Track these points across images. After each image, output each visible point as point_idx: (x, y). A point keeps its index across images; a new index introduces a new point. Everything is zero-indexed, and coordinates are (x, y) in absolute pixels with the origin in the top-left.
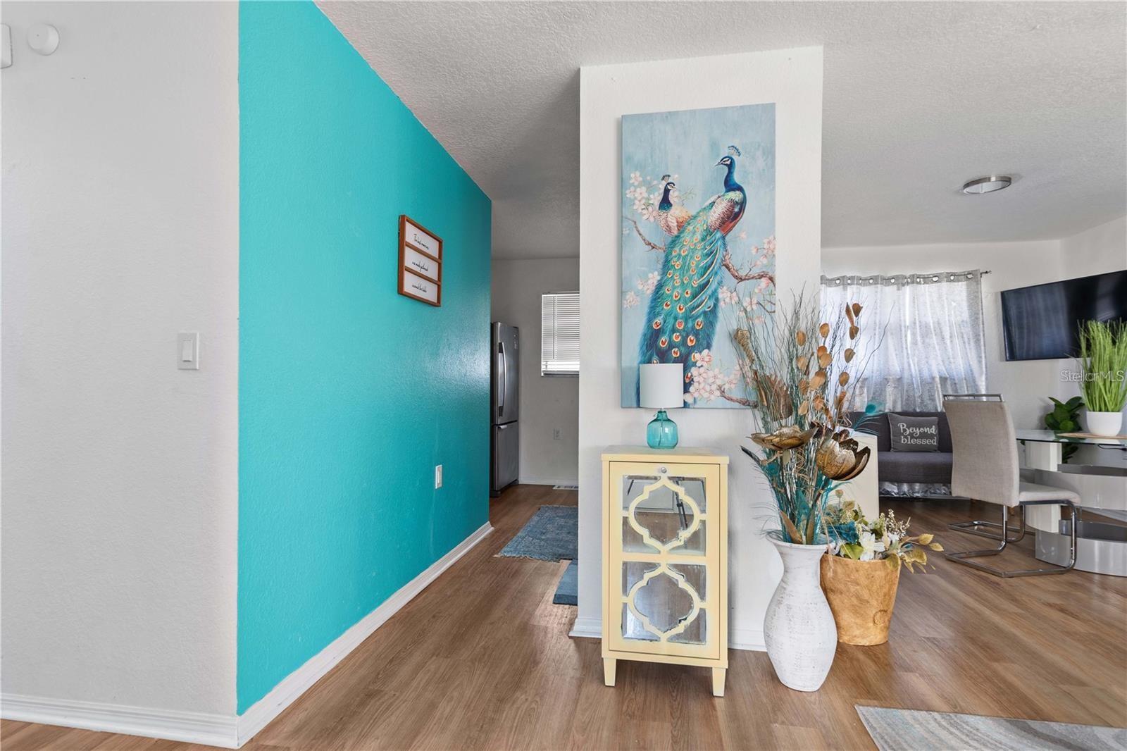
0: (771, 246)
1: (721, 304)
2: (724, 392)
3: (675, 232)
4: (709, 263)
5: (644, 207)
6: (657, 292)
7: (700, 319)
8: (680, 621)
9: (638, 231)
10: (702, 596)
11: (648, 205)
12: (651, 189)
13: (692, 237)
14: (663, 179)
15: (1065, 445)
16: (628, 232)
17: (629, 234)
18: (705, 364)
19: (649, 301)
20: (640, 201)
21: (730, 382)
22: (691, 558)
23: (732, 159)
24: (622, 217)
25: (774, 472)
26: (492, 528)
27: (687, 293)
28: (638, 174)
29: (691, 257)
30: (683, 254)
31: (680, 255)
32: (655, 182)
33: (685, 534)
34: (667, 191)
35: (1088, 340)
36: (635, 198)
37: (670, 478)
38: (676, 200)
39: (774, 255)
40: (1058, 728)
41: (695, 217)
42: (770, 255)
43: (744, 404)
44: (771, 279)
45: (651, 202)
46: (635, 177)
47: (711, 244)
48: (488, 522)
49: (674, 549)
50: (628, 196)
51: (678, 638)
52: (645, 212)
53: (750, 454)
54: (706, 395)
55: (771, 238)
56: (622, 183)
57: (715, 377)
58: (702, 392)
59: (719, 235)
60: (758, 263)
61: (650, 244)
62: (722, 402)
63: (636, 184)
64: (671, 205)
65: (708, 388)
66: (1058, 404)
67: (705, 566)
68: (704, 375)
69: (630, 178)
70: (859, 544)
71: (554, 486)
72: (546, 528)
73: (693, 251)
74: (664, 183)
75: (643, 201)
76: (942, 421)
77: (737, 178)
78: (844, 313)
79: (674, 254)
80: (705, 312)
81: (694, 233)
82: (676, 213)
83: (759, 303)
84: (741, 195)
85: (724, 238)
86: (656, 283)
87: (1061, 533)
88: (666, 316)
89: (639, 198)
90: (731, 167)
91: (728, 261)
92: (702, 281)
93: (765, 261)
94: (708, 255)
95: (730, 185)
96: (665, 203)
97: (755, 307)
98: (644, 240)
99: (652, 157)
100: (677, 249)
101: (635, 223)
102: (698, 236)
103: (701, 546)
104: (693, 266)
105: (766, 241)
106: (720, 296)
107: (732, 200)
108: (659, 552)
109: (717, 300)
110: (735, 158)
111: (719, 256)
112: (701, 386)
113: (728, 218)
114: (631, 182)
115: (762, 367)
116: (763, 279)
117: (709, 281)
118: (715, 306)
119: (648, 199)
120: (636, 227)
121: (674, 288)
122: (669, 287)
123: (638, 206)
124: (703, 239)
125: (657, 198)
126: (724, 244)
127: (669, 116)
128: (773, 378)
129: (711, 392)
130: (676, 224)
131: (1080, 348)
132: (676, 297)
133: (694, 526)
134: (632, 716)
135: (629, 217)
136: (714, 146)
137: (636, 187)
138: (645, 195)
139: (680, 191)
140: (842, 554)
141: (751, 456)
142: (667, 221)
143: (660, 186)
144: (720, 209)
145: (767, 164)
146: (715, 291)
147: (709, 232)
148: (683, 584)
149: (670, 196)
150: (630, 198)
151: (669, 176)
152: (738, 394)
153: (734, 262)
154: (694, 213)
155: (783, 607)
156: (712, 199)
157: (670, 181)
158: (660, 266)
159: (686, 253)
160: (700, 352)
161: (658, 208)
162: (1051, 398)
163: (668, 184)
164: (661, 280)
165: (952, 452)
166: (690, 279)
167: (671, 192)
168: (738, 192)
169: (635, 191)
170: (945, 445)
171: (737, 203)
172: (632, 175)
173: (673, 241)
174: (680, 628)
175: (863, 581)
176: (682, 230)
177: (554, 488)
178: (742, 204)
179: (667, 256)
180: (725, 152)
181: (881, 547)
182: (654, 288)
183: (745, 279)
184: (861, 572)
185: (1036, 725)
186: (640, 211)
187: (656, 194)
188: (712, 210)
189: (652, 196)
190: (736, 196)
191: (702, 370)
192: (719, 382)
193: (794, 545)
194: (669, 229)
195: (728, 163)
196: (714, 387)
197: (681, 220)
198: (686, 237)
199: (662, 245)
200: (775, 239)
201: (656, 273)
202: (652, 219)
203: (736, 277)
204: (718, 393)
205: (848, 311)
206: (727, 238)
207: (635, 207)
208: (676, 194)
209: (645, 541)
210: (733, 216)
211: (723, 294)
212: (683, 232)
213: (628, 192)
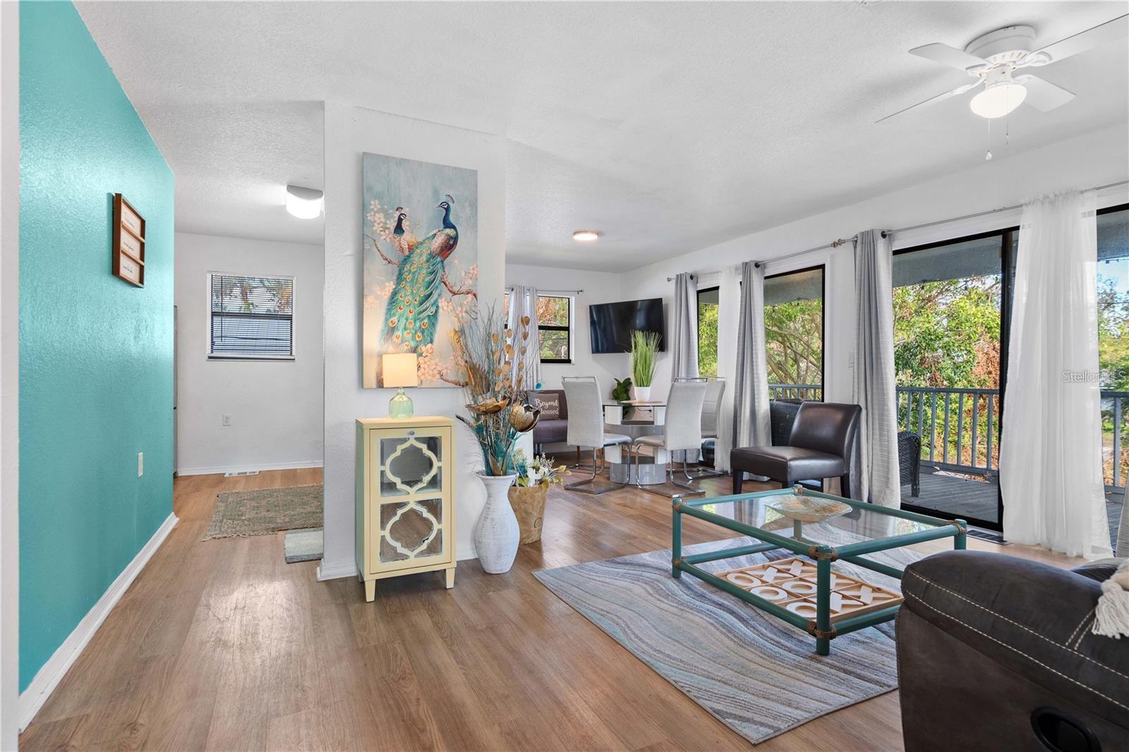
0: (475, 272)
1: (440, 310)
2: (442, 375)
3: (407, 253)
4: (432, 279)
5: (382, 229)
6: (393, 298)
7: (426, 321)
8: (424, 541)
9: (377, 248)
10: (439, 520)
11: (385, 229)
12: (387, 216)
13: (420, 258)
14: (397, 210)
15: (624, 408)
16: (368, 247)
17: (369, 250)
18: (429, 355)
19: (386, 304)
20: (379, 224)
21: (447, 368)
22: (431, 495)
23: (448, 205)
24: (364, 234)
25: (479, 431)
26: (178, 519)
27: (416, 300)
28: (377, 202)
29: (419, 273)
30: (413, 271)
31: (410, 271)
32: (391, 211)
33: (427, 478)
34: (400, 220)
35: (635, 343)
36: (375, 221)
37: (417, 439)
38: (407, 227)
39: (477, 279)
40: (628, 558)
41: (421, 243)
42: (475, 278)
43: (456, 384)
44: (475, 295)
45: (388, 226)
46: (375, 205)
47: (433, 265)
48: (173, 513)
49: (418, 490)
50: (369, 218)
51: (422, 553)
52: (382, 233)
53: (463, 420)
54: (430, 378)
55: (475, 266)
56: (363, 208)
57: (436, 364)
58: (427, 375)
59: (439, 259)
60: (466, 283)
61: (386, 259)
62: (440, 383)
63: (375, 209)
64: (404, 231)
65: (431, 372)
66: (619, 383)
67: (441, 499)
68: (429, 363)
69: (371, 205)
70: (527, 476)
71: (224, 474)
72: (240, 511)
73: (421, 269)
74: (398, 213)
75: (381, 225)
76: (561, 396)
77: (452, 219)
78: (520, 322)
79: (405, 269)
80: (429, 316)
81: (421, 255)
82: (407, 238)
83: (466, 312)
84: (455, 232)
85: (442, 262)
86: (391, 291)
87: (623, 463)
88: (399, 317)
89: (378, 222)
90: (447, 210)
91: (445, 280)
92: (428, 292)
93: (471, 282)
94: (432, 273)
95: (447, 224)
96: (399, 229)
97: (464, 314)
98: (382, 256)
99: (388, 190)
100: (408, 266)
101: (375, 241)
102: (424, 258)
103: (438, 485)
104: (420, 281)
105: (471, 268)
106: (440, 305)
107: (448, 235)
108: (409, 493)
109: (437, 307)
110: (451, 204)
111: (439, 275)
112: (426, 371)
113: (446, 247)
114: (372, 207)
115: (470, 357)
116: (469, 295)
117: (431, 293)
118: (436, 311)
119: (386, 223)
120: (376, 245)
121: (406, 295)
122: (403, 294)
123: (377, 228)
124: (428, 261)
125: (392, 224)
126: (443, 267)
127: (401, 162)
128: (477, 366)
129: (433, 376)
130: (407, 246)
131: (631, 347)
132: (407, 303)
133: (434, 472)
134: (396, 612)
135: (369, 235)
136: (436, 193)
137: (375, 212)
138: (383, 220)
139: (410, 221)
140: (517, 484)
141: (464, 421)
142: (400, 243)
143: (395, 215)
144: (439, 241)
145: (472, 213)
146: (436, 301)
147: (432, 256)
148: (426, 514)
149: (403, 225)
150: (370, 221)
151: (402, 208)
152: (451, 377)
153: (450, 279)
154: (421, 240)
155: (489, 520)
156: (434, 232)
157: (403, 212)
158: (395, 278)
159: (415, 270)
160: (425, 346)
161: (393, 232)
162: (616, 379)
163: (401, 214)
164: (396, 288)
165: (567, 419)
166: (418, 290)
167: (403, 221)
168: (452, 230)
169: (374, 215)
170: (563, 415)
171: (452, 238)
172: (372, 202)
173: (405, 260)
174: (424, 546)
175: (529, 500)
176: (411, 251)
177: (225, 476)
178: (456, 239)
179: (400, 271)
180: (443, 199)
181: (539, 476)
182: (390, 294)
183: (457, 294)
184: (528, 495)
185: (618, 559)
186: (379, 232)
187: (392, 221)
188: (434, 240)
189: (388, 222)
190: (450, 232)
191: (426, 359)
192: (439, 368)
193: (496, 477)
194: (402, 250)
195: (446, 207)
196: (436, 372)
197: (411, 244)
198: (415, 258)
199: (396, 261)
200: (477, 267)
201: (392, 283)
202: (388, 240)
203: (451, 291)
204: (438, 376)
205: (522, 321)
206: (445, 262)
207: (375, 229)
208: (407, 223)
209: (398, 487)
210: (449, 246)
211: (442, 303)
212: (412, 253)
213: (368, 215)
